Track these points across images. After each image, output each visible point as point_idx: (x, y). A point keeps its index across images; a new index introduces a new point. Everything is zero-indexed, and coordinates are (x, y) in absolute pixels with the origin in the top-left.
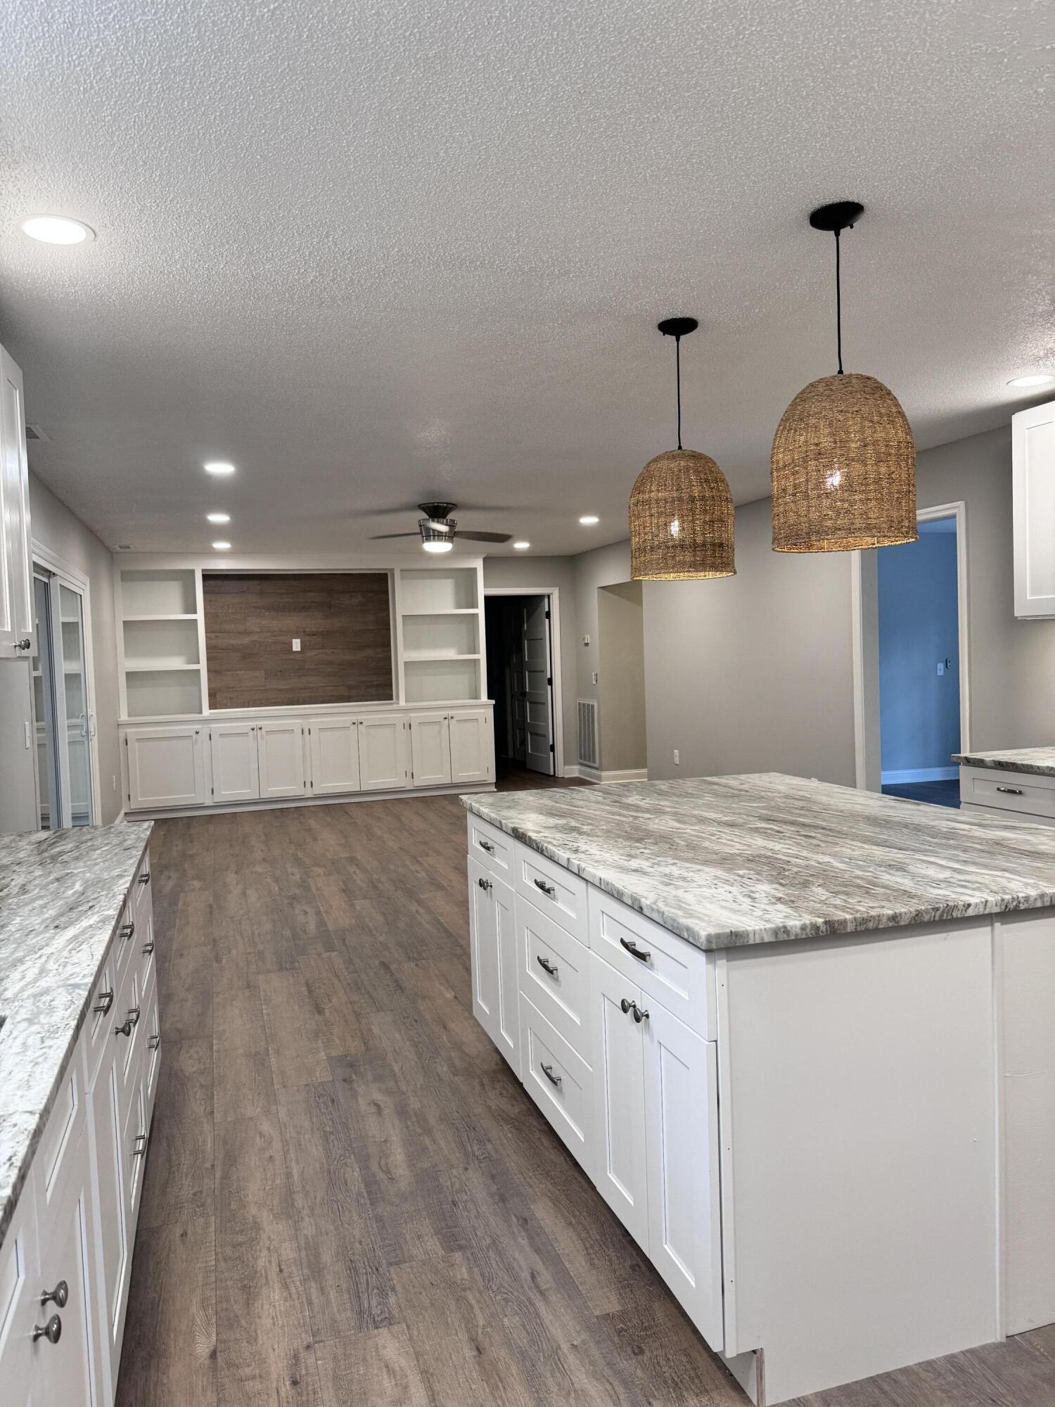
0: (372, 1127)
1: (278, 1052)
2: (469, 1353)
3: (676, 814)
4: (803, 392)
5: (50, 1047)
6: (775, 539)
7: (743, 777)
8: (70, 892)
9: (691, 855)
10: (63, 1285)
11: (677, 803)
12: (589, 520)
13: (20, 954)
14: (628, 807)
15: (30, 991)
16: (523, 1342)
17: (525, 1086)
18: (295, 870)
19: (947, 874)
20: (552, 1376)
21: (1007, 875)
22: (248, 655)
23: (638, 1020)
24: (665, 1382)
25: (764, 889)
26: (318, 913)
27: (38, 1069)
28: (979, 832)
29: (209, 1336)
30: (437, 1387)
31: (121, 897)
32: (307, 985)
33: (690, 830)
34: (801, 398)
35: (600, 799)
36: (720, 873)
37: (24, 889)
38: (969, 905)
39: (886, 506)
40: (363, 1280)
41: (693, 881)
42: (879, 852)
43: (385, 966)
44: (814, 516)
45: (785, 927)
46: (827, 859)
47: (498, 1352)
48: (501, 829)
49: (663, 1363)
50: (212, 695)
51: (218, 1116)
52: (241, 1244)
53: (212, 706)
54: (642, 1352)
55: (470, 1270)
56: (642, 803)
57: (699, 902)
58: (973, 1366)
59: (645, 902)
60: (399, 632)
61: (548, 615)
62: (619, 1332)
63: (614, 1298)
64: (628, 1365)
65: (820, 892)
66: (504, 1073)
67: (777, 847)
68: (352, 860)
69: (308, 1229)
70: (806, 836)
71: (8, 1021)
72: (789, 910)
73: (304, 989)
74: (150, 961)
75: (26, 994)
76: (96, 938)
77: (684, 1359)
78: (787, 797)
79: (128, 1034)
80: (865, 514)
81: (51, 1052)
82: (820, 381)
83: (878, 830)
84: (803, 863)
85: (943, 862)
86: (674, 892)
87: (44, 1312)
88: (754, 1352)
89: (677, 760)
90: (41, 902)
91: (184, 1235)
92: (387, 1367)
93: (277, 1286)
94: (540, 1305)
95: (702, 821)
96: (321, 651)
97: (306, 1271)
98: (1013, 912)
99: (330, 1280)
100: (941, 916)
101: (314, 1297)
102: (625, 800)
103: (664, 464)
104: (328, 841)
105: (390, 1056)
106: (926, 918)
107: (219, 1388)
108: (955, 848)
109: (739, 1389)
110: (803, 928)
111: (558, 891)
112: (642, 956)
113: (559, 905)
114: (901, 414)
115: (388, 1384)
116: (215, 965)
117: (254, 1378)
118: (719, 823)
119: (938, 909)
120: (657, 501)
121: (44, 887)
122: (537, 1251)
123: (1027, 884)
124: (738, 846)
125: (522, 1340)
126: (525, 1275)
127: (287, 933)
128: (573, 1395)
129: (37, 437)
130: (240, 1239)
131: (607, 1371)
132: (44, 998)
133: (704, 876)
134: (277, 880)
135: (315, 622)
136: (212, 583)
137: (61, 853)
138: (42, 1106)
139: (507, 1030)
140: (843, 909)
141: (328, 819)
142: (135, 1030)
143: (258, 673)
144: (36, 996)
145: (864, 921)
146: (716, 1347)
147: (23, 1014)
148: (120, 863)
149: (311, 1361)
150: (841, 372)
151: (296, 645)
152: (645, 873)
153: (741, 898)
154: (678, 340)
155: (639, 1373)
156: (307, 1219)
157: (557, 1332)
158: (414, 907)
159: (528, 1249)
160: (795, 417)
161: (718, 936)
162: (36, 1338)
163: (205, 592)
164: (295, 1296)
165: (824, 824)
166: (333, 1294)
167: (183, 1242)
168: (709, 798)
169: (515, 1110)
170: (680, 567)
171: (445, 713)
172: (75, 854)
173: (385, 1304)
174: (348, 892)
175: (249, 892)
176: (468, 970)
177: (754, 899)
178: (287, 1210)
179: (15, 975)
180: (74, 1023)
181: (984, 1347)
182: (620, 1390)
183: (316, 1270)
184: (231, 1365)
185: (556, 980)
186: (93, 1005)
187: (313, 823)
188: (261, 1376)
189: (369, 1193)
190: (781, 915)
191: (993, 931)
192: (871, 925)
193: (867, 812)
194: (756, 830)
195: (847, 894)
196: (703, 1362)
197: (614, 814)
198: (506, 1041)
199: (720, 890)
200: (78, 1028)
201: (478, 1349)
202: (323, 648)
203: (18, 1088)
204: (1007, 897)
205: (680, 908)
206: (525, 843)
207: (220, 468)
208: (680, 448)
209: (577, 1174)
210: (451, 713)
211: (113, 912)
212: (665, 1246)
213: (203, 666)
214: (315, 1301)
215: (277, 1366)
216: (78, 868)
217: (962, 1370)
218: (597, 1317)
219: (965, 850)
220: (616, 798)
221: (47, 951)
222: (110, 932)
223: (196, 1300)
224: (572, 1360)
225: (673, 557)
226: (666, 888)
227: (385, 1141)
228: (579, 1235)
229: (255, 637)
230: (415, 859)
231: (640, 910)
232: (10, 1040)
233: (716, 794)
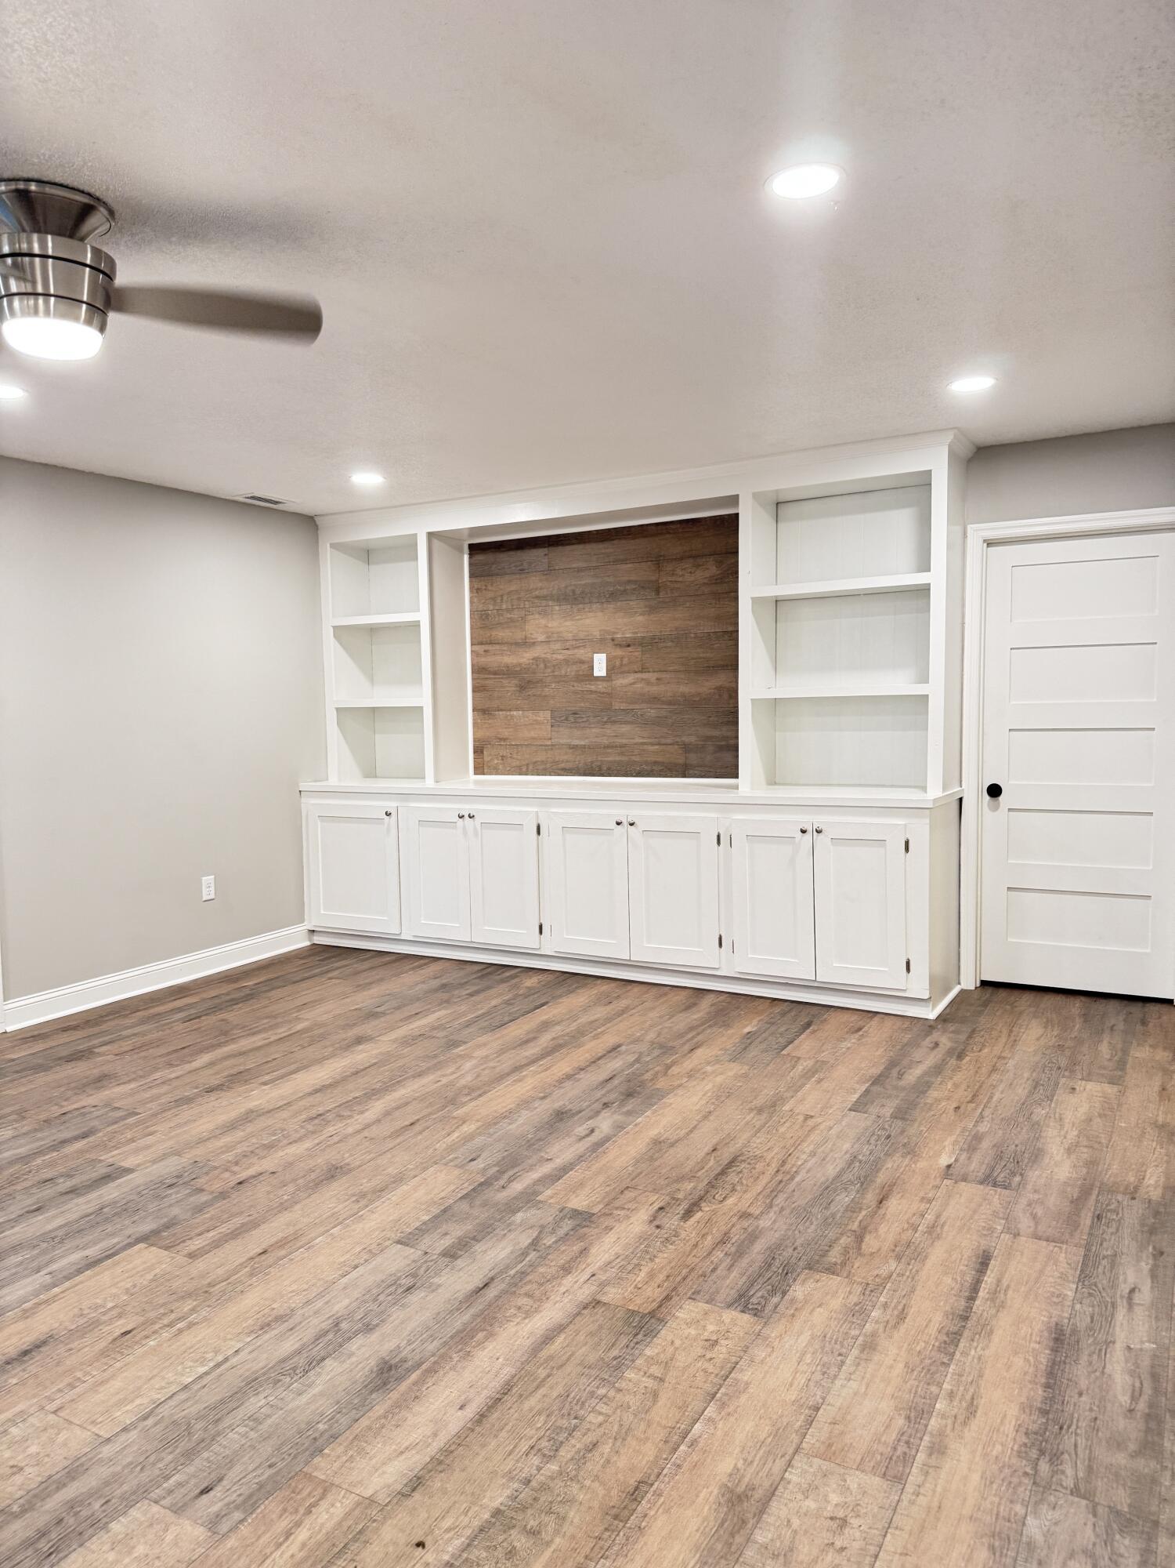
22: (527, 682)
96: (639, 675)
135: (631, 620)
143: (541, 716)
151: (600, 665)
171: (803, 820)
202: (643, 670)
210: (819, 819)
213: (426, 701)
229: (538, 652)
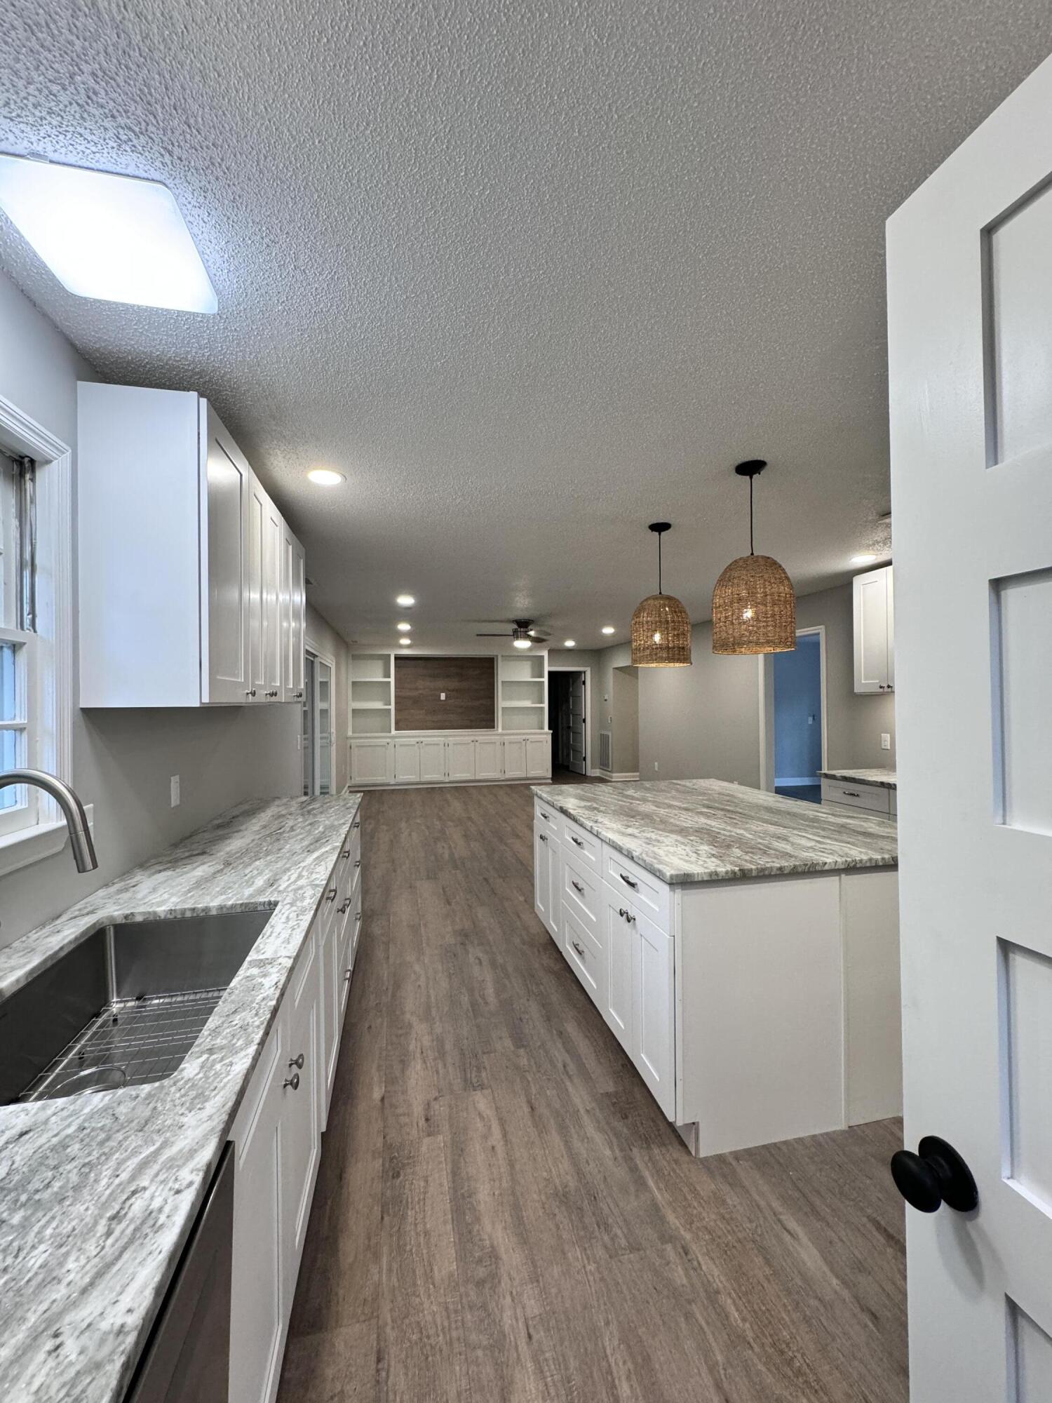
0: (476, 970)
1: (425, 925)
2: (526, 1109)
3: (654, 802)
4: (731, 565)
5: (301, 920)
6: (714, 647)
7: (694, 781)
8: (317, 832)
9: (662, 827)
10: (301, 1056)
11: (655, 795)
12: (608, 631)
13: (288, 866)
14: (627, 797)
15: (293, 887)
16: (558, 1106)
17: (563, 953)
18: (438, 823)
19: (812, 844)
20: (574, 1127)
21: (849, 846)
22: (416, 701)
23: (629, 921)
24: (640, 1137)
25: (705, 848)
26: (450, 848)
27: (294, 932)
28: (832, 819)
29: (381, 1088)
30: (507, 1129)
31: (344, 836)
32: (443, 888)
33: (662, 811)
34: (729, 568)
35: (611, 791)
36: (679, 838)
37: (292, 829)
38: (826, 863)
39: (778, 630)
40: (469, 1061)
41: (663, 842)
42: (772, 828)
43: (485, 879)
44: (736, 635)
45: (716, 872)
46: (742, 832)
47: (543, 1110)
48: (553, 806)
49: (639, 1125)
50: (397, 723)
51: (391, 961)
52: (401, 1036)
53: (396, 729)
54: (626, 1117)
55: (528, 1060)
56: (635, 795)
57: (667, 855)
58: (827, 1143)
59: (635, 854)
60: (500, 691)
61: (584, 683)
62: (614, 1104)
63: (611, 1083)
64: (619, 1125)
65: (737, 852)
66: (551, 946)
67: (714, 824)
68: (470, 819)
69: (438, 1029)
70: (730, 818)
71: (280, 904)
72: (719, 862)
73: (441, 891)
74: (358, 870)
75: (290, 889)
76: (329, 859)
77: (652, 1124)
78: (719, 794)
79: (344, 912)
80: (765, 634)
81: (302, 923)
82: (740, 559)
83: (772, 815)
84: (728, 834)
85: (810, 836)
86: (652, 849)
87: (290, 1071)
88: (694, 1123)
89: (656, 769)
90: (301, 837)
91: (370, 1027)
92: (479, 1114)
93: (420, 1061)
94: (568, 1084)
95: (670, 806)
96: (456, 700)
97: (436, 1054)
98: (853, 869)
99: (449, 1060)
100: (809, 868)
101: (440, 1068)
102: (625, 793)
103: (651, 602)
104: (456, 806)
105: (488, 932)
106: (800, 870)
107: (385, 1120)
108: (817, 828)
109: (683, 1145)
110: (727, 872)
111: (585, 844)
112: (632, 885)
113: (586, 852)
114: (787, 578)
115: (479, 1125)
116: (394, 874)
117: (404, 1115)
118: (680, 808)
119: (807, 865)
120: (647, 622)
121: (303, 828)
122: (568, 1051)
123: (861, 852)
124: (690, 822)
125: (557, 1104)
126: (560, 1065)
127: (433, 858)
128: (586, 1140)
129: (311, 583)
130: (400, 1032)
131: (606, 1127)
132: (300, 892)
133: (670, 840)
134: (428, 828)
135: (454, 684)
136: (398, 661)
137: (314, 809)
138: (295, 954)
139: (554, 921)
140: (751, 862)
141: (457, 794)
142: (348, 910)
143: (421, 712)
144: (296, 890)
145: (763, 870)
146: (671, 1119)
147: (288, 900)
148: (344, 816)
149: (437, 1107)
150: (752, 554)
151: (443, 696)
152: (636, 837)
153: (691, 854)
154: (660, 534)
155: (625, 1130)
156: (438, 1023)
157: (577, 1101)
158: (503, 847)
159: (562, 1050)
160: (726, 578)
161: (677, 876)
162: (285, 1086)
163: (396, 667)
164: (429, 1068)
165: (741, 811)
166: (451, 1069)
167: (369, 1032)
168: (674, 793)
169: (557, 967)
170: (661, 660)
171: (524, 737)
172: (321, 810)
173: (480, 1077)
174: (466, 836)
175: (413, 833)
176: (533, 885)
177: (698, 854)
178: (427, 1017)
179: (285, 878)
180: (315, 907)
181: (834, 1132)
182: (614, 1140)
183: (442, 1054)
184: (392, 1106)
185: (583, 895)
186: (325, 897)
187: (448, 796)
188: (408, 1115)
189: (473, 1010)
190: (714, 864)
191: (840, 879)
192: (767, 873)
193: (766, 804)
194: (701, 813)
195: (752, 853)
196: (662, 1126)
197: (619, 800)
198: (553, 927)
199: (679, 848)
200: (317, 910)
201: (532, 1107)
202: (457, 698)
203: (283, 942)
204: (849, 859)
205: (655, 858)
206: (567, 815)
207: (405, 600)
208: (660, 593)
209: (591, 1007)
210: (528, 737)
211: (339, 844)
212: (642, 1055)
213: (392, 707)
214: (441, 1072)
215: (418, 1110)
216: (321, 818)
217: (820, 1145)
218: (602, 1094)
219: (824, 829)
220: (621, 791)
221: (302, 864)
222: (337, 855)
223: (375, 1066)
224: (586, 1119)
225: (656, 654)
226: (648, 846)
227: (483, 981)
228: (592, 1043)
229: (420, 692)
230: (505, 820)
231: (632, 858)
232: (280, 915)
233: (677, 790)
